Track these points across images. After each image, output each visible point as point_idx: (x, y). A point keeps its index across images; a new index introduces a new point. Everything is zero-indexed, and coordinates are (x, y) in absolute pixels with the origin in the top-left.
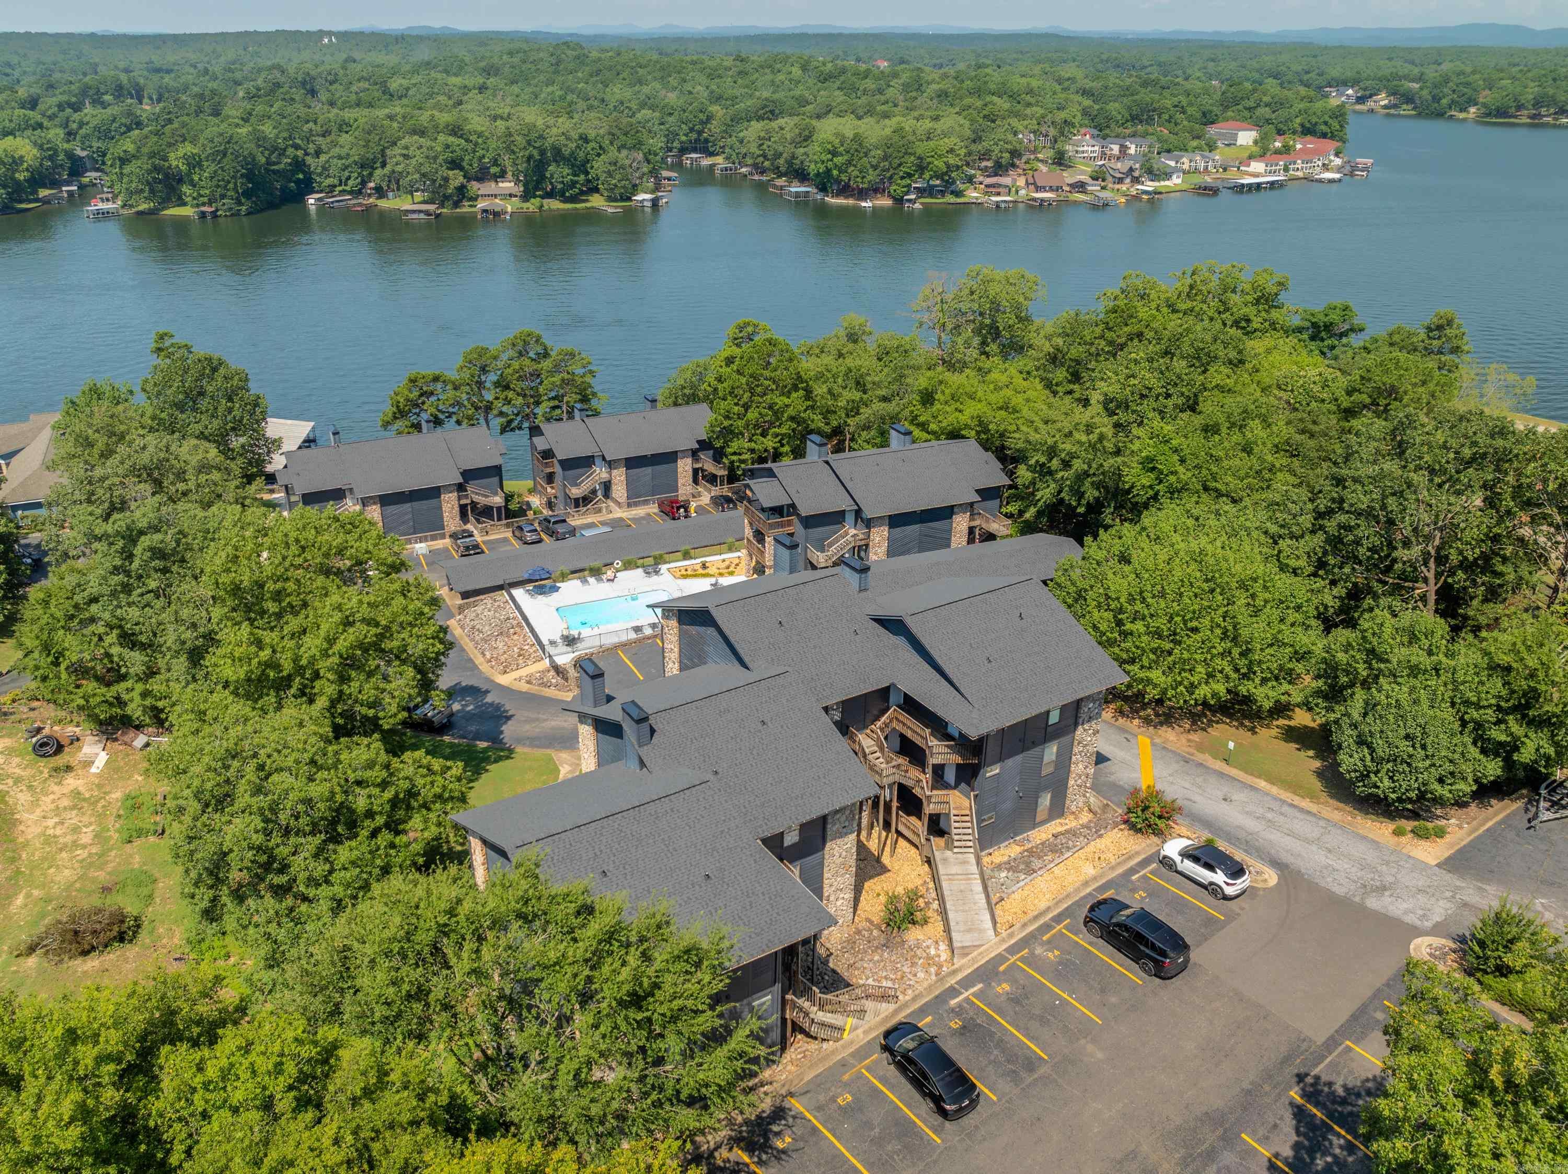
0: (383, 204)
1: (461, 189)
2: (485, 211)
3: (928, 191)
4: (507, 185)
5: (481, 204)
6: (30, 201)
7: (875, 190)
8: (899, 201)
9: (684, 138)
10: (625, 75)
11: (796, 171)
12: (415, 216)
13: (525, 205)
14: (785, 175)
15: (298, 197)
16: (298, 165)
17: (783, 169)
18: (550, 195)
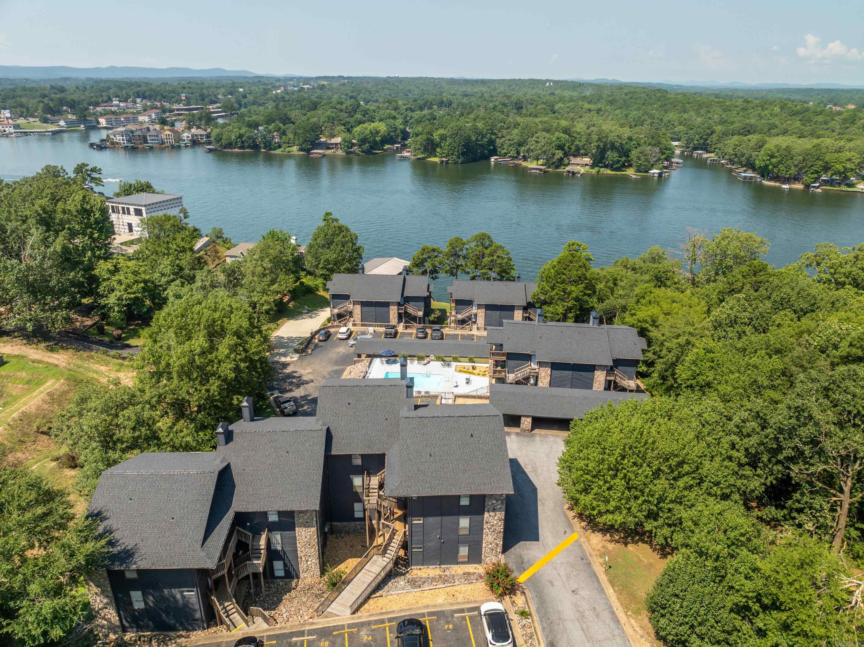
0: (524, 164)
1: (561, 159)
2: (569, 172)
3: (830, 182)
4: (587, 160)
5: (568, 168)
6: (379, 150)
7: (796, 179)
8: (807, 186)
9: (696, 142)
10: (678, 107)
11: (751, 164)
12: (534, 171)
13: (591, 170)
14: (745, 166)
15: (487, 158)
16: (492, 142)
17: (744, 163)
18: (606, 166)
